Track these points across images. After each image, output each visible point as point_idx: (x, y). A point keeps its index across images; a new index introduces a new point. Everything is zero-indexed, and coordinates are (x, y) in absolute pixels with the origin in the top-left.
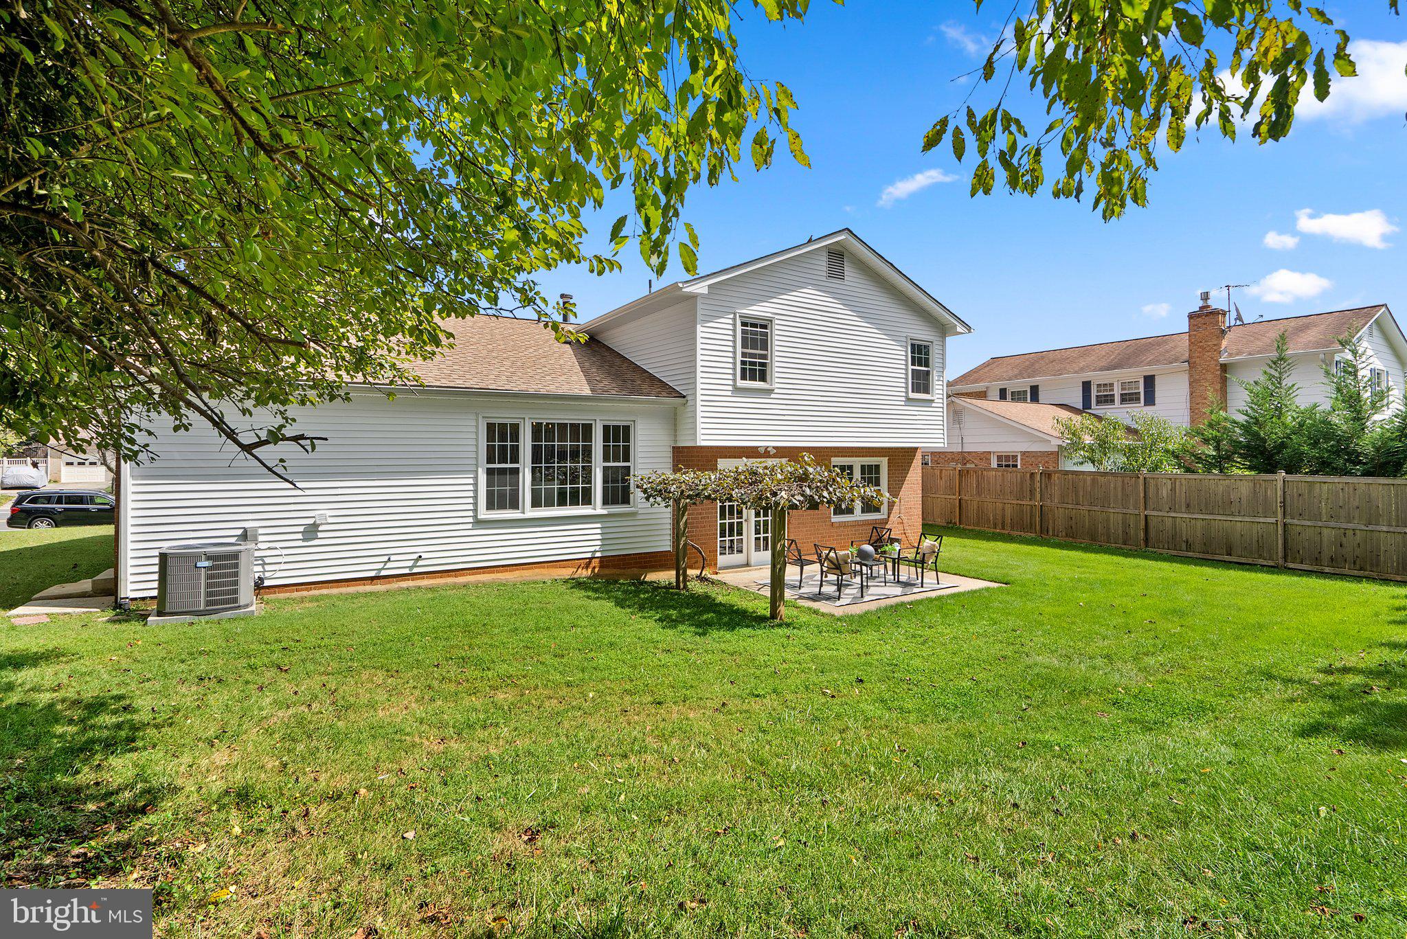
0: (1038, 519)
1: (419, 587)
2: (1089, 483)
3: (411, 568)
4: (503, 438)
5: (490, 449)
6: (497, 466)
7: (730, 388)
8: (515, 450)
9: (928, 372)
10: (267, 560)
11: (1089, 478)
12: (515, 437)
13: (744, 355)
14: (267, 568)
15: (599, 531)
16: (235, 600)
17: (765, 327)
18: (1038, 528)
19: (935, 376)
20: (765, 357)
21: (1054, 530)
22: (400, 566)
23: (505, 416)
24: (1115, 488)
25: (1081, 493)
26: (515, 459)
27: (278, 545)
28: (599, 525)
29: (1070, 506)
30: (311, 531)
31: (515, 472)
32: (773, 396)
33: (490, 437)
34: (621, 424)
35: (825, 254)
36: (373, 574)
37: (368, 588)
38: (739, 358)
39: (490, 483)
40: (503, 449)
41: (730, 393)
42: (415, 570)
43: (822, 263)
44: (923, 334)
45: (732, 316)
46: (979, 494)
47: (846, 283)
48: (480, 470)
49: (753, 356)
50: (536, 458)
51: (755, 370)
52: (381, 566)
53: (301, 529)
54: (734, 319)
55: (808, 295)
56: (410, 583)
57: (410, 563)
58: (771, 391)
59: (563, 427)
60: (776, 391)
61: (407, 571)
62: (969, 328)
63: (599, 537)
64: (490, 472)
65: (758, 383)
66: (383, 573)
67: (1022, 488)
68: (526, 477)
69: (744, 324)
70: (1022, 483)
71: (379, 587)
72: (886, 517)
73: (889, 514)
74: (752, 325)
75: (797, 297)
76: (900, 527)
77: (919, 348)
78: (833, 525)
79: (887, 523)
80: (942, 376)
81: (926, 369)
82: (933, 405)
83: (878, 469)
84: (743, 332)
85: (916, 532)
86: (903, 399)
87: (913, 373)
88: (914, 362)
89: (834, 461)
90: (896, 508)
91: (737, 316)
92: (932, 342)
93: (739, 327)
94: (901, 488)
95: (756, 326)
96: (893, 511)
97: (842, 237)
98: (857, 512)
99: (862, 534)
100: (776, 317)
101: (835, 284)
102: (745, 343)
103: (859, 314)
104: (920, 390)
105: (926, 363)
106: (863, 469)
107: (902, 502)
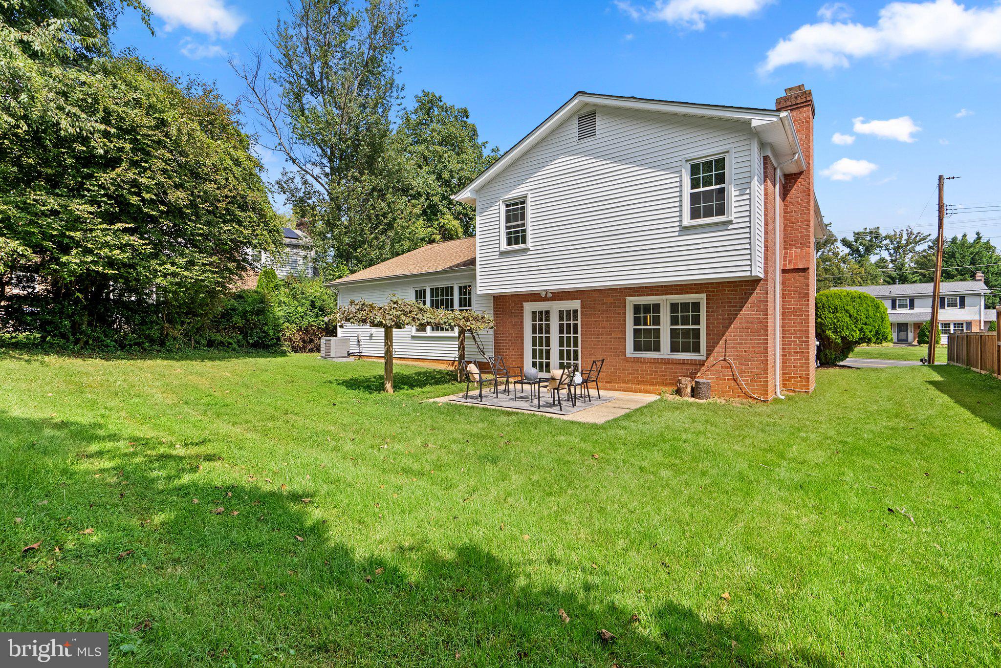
4: (421, 298)
7: (498, 253)
9: (722, 191)
10: (362, 346)
12: (425, 296)
13: (507, 228)
14: (363, 349)
17: (523, 202)
19: (733, 194)
20: (524, 225)
23: (420, 287)
27: (363, 341)
30: (371, 337)
32: (528, 253)
33: (417, 297)
34: (467, 284)
35: (576, 121)
38: (503, 231)
41: (497, 257)
43: (573, 128)
45: (497, 203)
47: (597, 137)
49: (515, 226)
51: (517, 237)
53: (369, 335)
54: (499, 205)
55: (563, 163)
58: (527, 250)
59: (442, 289)
60: (531, 248)
63: (457, 349)
65: (520, 245)
69: (507, 206)
72: (704, 358)
73: (708, 355)
74: (514, 204)
75: (549, 169)
76: (727, 371)
77: (708, 166)
78: (627, 359)
79: (704, 365)
80: (748, 191)
81: (718, 187)
82: (731, 227)
83: (696, 306)
84: (507, 211)
85: (756, 381)
86: (677, 229)
87: (695, 198)
88: (695, 184)
89: (632, 301)
90: (719, 350)
91: (501, 201)
92: (728, 152)
93: (503, 208)
94: (728, 327)
95: (516, 204)
96: (715, 353)
97: (576, 101)
98: (665, 351)
99: (666, 372)
100: (530, 192)
101: (588, 142)
102: (508, 220)
103: (616, 160)
104: (708, 213)
105: (721, 179)
106: (674, 307)
107: (730, 344)
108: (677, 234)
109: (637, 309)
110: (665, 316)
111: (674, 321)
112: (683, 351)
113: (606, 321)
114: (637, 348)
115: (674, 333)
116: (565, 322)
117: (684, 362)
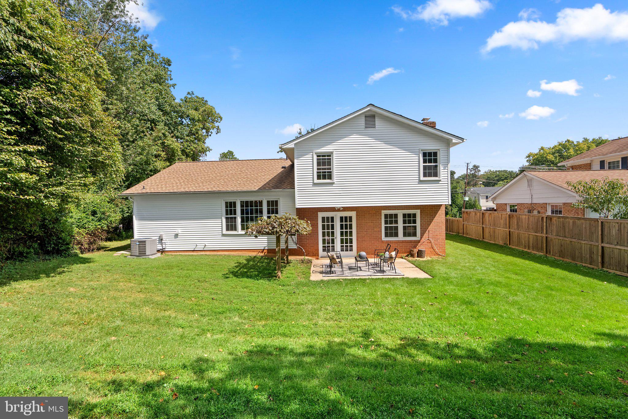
0: (545, 245)
1: (206, 255)
2: (571, 224)
3: (204, 248)
4: (231, 207)
5: (227, 211)
6: (229, 216)
7: (312, 184)
8: (235, 211)
9: (436, 166)
10: (166, 243)
11: (571, 221)
12: (235, 206)
13: (318, 169)
14: (166, 245)
15: (266, 240)
16: (145, 254)
17: (330, 156)
18: (545, 250)
19: (441, 168)
20: (330, 169)
21: (553, 252)
22: (200, 248)
23: (231, 199)
24: (585, 228)
25: (567, 230)
26: (235, 214)
27: (168, 239)
28: (266, 237)
29: (561, 238)
30: (176, 236)
31: (235, 218)
32: (334, 185)
33: (227, 207)
34: (274, 200)
35: (364, 118)
36: (193, 249)
37: (192, 253)
38: (315, 171)
39: (227, 222)
40: (231, 210)
41: (311, 186)
42: (205, 249)
43: (362, 121)
44: (431, 146)
45: (312, 154)
46: (518, 229)
47: (377, 129)
48: (223, 218)
49: (323, 169)
50: (242, 213)
51: (324, 175)
52: (195, 247)
53: (174, 235)
54: (313, 155)
55: (354, 139)
56: (203, 253)
57: (203, 247)
58: (333, 183)
59: (251, 202)
60: (336, 183)
61: (202, 249)
62: (462, 139)
63: (267, 242)
64: (227, 218)
65: (322, 180)
66: (196, 249)
67: (537, 226)
68: (239, 220)
69: (318, 156)
70: (537, 223)
71: (195, 253)
72: (419, 239)
73: (421, 238)
74: (323, 156)
75: (346, 140)
76: (429, 245)
77: (430, 154)
78: (383, 242)
79: (419, 242)
80: (447, 168)
81: (434, 164)
82: (440, 182)
83: (414, 215)
84: (318, 159)
85: (441, 248)
86: (417, 181)
87: (425, 167)
88: (425, 161)
89: (384, 212)
90: (426, 235)
91: (314, 153)
92: (439, 150)
93: (315, 158)
94: (430, 225)
95: (324, 156)
96: (424, 236)
97: (369, 109)
98: (401, 236)
99: (402, 247)
100: (335, 151)
101: (370, 130)
102: (319, 164)
103: (387, 143)
104: (430, 175)
105: (436, 161)
106: (404, 216)
107: (431, 232)
108: (417, 183)
109: (386, 216)
110: (400, 219)
111: (404, 222)
112: (390, 236)
113: (371, 223)
114: (386, 235)
115: (404, 228)
116: (344, 223)
117: (411, 242)
